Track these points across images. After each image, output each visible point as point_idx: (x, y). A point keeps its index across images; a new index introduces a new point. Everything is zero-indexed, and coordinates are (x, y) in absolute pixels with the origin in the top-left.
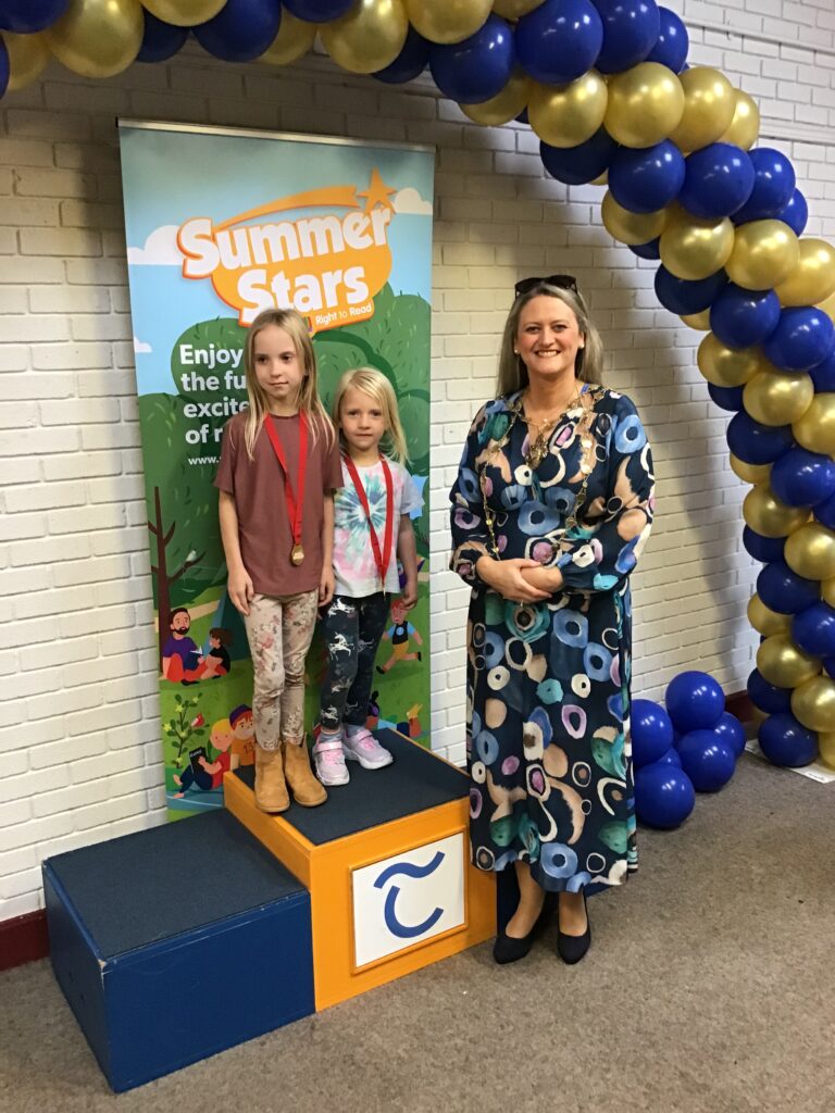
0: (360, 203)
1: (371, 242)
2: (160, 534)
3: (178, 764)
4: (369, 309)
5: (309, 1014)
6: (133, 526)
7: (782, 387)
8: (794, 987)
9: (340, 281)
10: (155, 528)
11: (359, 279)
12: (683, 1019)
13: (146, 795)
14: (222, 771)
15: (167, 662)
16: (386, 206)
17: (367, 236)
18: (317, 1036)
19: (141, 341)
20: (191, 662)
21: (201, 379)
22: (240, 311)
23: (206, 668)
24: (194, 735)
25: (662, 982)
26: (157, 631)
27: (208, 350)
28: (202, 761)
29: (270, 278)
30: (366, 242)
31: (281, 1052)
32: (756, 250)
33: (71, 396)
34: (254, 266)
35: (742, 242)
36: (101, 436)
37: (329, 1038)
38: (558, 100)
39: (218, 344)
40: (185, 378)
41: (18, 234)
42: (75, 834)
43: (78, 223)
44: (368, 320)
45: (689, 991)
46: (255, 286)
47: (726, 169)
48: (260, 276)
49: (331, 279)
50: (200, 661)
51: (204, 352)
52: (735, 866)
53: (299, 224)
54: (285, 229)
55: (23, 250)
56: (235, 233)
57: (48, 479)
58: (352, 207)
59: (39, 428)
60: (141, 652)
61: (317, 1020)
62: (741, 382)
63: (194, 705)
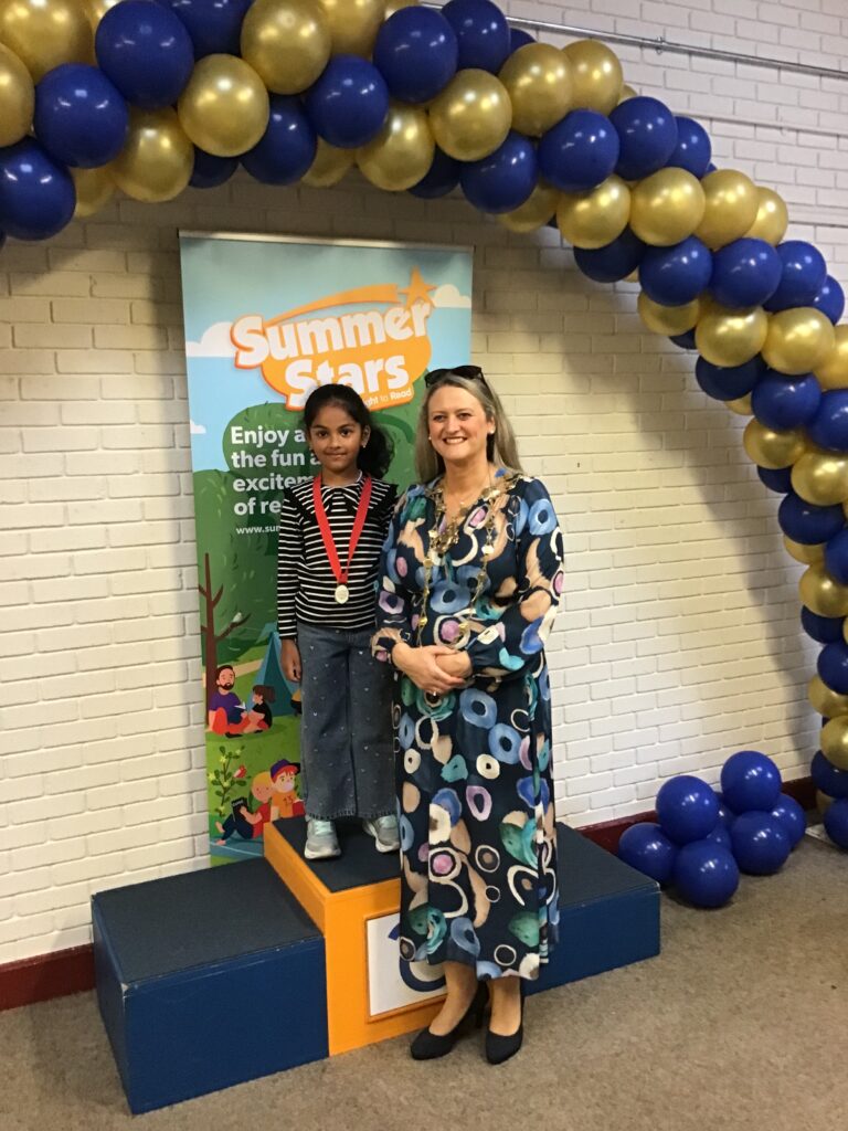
0: (401, 299)
1: (412, 333)
2: (209, 597)
3: (220, 812)
4: (408, 394)
5: (323, 1058)
6: (188, 589)
7: (830, 468)
8: (807, 1070)
9: (381, 368)
10: (204, 591)
11: (400, 367)
12: (686, 1090)
13: (194, 841)
14: (262, 823)
15: (212, 714)
16: (425, 301)
17: (408, 329)
18: (327, 1078)
19: (197, 423)
20: (235, 716)
21: (250, 457)
22: (287, 397)
23: (249, 722)
24: (236, 786)
25: (673, 1055)
26: (205, 685)
27: (257, 431)
28: (243, 811)
29: (315, 368)
30: (406, 334)
31: (290, 1090)
32: (790, 336)
33: (137, 472)
34: (301, 357)
35: (777, 330)
36: (163, 508)
37: (337, 1082)
38: (583, 206)
39: (266, 426)
40: (235, 457)
41: (93, 331)
42: (127, 873)
43: (147, 321)
44: (408, 403)
45: (699, 1066)
46: (301, 374)
47: (752, 262)
48: (306, 365)
49: (373, 368)
50: (244, 715)
51: (253, 433)
52: (773, 948)
53: (344, 319)
54: (331, 324)
55: (97, 344)
56: (284, 328)
57: (113, 545)
58: (394, 303)
59: (107, 500)
60: (192, 706)
61: (329, 1063)
62: (788, 463)
63: (237, 757)
